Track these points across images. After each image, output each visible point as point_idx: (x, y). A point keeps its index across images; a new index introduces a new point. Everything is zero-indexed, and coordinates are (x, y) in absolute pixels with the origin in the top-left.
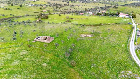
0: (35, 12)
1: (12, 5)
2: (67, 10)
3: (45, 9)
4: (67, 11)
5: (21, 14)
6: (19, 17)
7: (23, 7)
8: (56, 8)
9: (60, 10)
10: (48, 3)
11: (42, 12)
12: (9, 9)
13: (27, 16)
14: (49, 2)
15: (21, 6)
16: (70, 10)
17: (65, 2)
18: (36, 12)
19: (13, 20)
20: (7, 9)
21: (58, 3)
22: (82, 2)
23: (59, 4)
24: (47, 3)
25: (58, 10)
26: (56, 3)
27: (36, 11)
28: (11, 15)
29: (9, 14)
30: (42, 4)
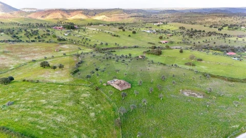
0: (149, 43)
1: (124, 30)
2: (208, 43)
3: (168, 38)
4: (206, 44)
5: (128, 45)
6: (124, 48)
7: (136, 34)
8: (188, 38)
10: (180, 28)
12: (118, 36)
13: (135, 47)
14: (182, 27)
15: (134, 32)
16: (215, 43)
18: (151, 44)
19: (115, 51)
20: (115, 36)
21: (198, 30)
23: (200, 31)
24: (178, 28)
25: (189, 42)
26: (194, 30)
28: (116, 44)
29: (114, 42)
30: (169, 30)
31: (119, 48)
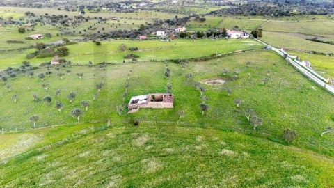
0: (9, 42)
2: (96, 30)
3: (33, 30)
9: (77, 32)
11: (32, 39)
14: (29, 13)
16: (103, 29)
17: (73, 10)
18: (15, 42)
21: (57, 15)
22: (118, 11)
23: (62, 17)
24: (24, 15)
25: (71, 31)
26: (50, 15)
27: (10, 39)
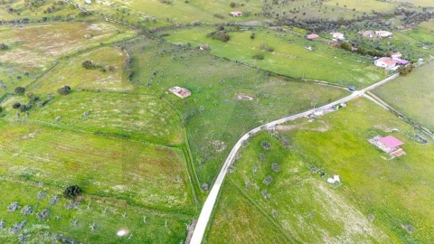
0: (216, 16)
5: (186, 19)
11: (232, 15)
12: (168, 3)
13: (196, 25)
19: (168, 35)
20: (164, 2)
27: (218, 13)
29: (165, 17)
31: (173, 27)
